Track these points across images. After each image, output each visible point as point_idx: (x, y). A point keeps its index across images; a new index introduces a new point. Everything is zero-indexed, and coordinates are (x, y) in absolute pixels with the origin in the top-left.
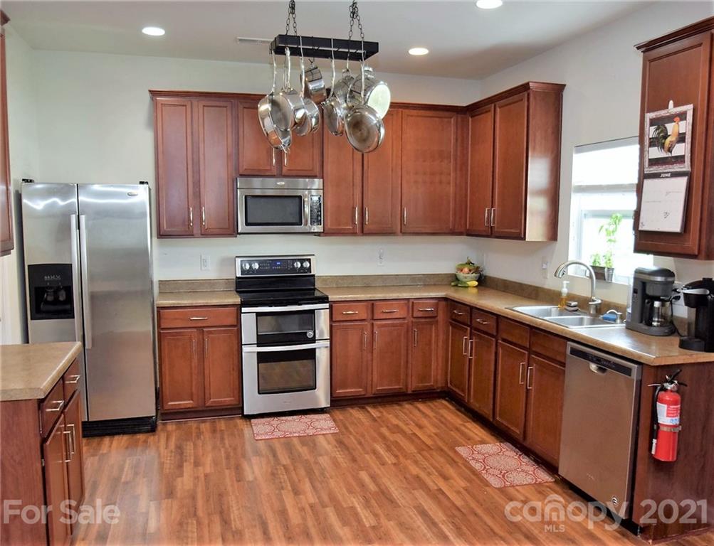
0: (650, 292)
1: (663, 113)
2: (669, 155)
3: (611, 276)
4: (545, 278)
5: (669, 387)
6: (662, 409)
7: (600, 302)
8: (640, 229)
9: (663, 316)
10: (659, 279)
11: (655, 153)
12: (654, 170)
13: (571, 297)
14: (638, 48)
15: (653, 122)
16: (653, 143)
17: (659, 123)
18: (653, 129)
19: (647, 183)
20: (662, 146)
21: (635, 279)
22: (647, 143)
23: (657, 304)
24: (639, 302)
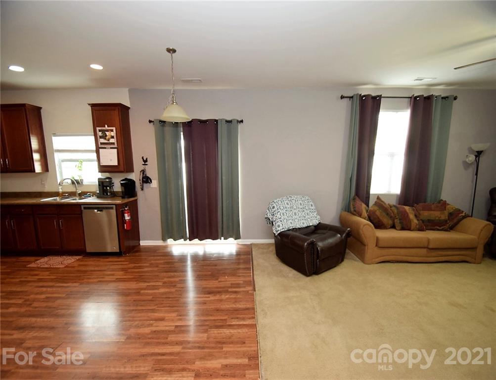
0: (105, 184)
1: (104, 128)
2: (108, 142)
3: (82, 182)
4: (45, 188)
5: (126, 209)
6: (126, 215)
7: (80, 192)
8: (101, 165)
9: (110, 192)
10: (107, 180)
11: (102, 141)
12: (103, 146)
13: (63, 193)
14: (89, 105)
15: (100, 131)
16: (101, 137)
17: (103, 131)
18: (100, 133)
19: (101, 150)
20: (105, 139)
21: (99, 181)
22: (99, 137)
23: (108, 188)
24: (101, 188)
